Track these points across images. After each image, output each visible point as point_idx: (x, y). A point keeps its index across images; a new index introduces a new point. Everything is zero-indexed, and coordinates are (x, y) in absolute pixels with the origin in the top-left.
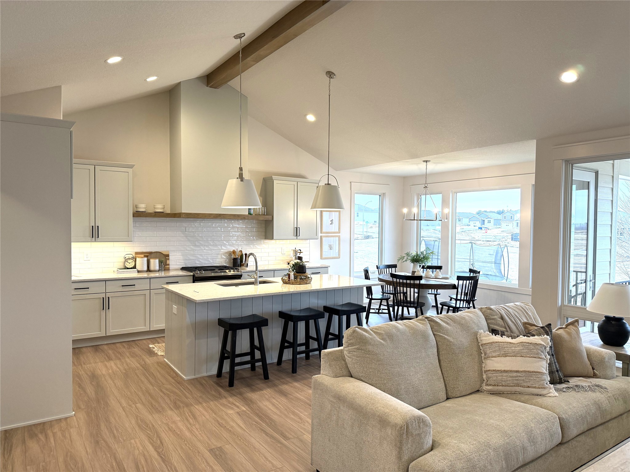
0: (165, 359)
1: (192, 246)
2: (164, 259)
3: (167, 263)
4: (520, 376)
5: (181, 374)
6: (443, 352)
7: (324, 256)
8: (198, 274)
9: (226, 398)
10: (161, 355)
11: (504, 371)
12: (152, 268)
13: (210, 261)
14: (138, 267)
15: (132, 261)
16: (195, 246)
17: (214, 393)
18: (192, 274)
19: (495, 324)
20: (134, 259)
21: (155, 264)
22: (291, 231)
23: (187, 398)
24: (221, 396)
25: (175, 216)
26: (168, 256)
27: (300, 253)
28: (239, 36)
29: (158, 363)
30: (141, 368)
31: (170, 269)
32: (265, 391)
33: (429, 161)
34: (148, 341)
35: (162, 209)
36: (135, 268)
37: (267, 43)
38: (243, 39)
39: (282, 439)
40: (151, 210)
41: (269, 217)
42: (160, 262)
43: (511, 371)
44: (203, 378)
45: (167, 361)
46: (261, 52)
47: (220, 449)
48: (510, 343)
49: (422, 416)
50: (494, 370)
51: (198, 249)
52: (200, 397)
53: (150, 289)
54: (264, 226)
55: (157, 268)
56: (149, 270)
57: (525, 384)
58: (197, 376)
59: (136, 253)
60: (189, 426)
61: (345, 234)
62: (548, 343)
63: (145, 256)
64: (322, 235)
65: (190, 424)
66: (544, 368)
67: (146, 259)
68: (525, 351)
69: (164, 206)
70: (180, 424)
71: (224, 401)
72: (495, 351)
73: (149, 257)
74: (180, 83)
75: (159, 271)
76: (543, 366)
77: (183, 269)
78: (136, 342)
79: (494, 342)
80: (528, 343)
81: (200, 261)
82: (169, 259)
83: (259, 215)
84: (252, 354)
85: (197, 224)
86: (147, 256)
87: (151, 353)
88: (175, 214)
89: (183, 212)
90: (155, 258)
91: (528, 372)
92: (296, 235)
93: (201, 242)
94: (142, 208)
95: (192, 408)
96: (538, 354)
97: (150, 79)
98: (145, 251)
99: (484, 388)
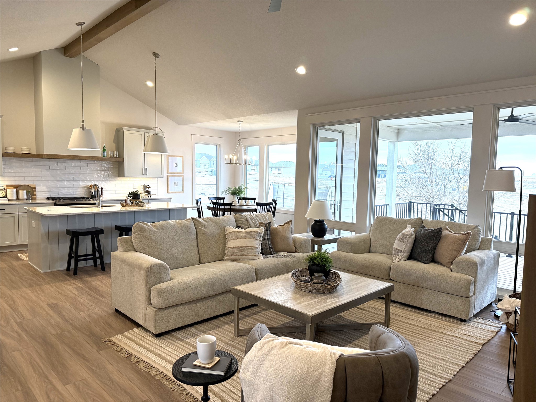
0: (28, 262)
1: (55, 181)
2: (31, 191)
3: (34, 194)
4: (243, 250)
5: (39, 269)
6: (200, 238)
7: (170, 191)
8: (58, 201)
9: (69, 280)
10: (26, 260)
11: (235, 247)
12: (20, 197)
13: (71, 192)
14: (9, 196)
15: (3, 191)
16: (59, 181)
17: (61, 278)
18: (54, 202)
19: (241, 224)
20: (5, 190)
21: (23, 194)
22: (140, 171)
23: (40, 282)
24: (66, 280)
25: (39, 156)
26: (35, 188)
27: (149, 188)
28: (80, 24)
29: (22, 265)
30: (8, 267)
31: (37, 198)
32: (99, 277)
33: (242, 121)
34: (17, 252)
35: (28, 151)
36: (6, 197)
37: (103, 30)
38: (83, 26)
39: (100, 298)
40: (18, 152)
41: (120, 159)
42: (28, 193)
43: (239, 247)
44: (56, 271)
45: (30, 263)
46: (101, 35)
47: (56, 304)
48: (241, 232)
49: (162, 263)
50: (230, 247)
51: (60, 183)
52: (50, 281)
53: (18, 213)
54: (117, 166)
55: (25, 197)
56: (18, 199)
57: (246, 254)
58: (50, 270)
59: (7, 186)
60: (37, 294)
61: (187, 174)
62: (263, 231)
63: (14, 188)
64: (168, 174)
65: (38, 294)
66: (257, 245)
67: (15, 190)
68: (247, 235)
69: (30, 149)
70: (31, 295)
71: (67, 282)
72: (232, 237)
73: (18, 189)
74: (40, 52)
75: (27, 199)
76: (257, 244)
77: (48, 198)
78: (8, 253)
79: (232, 232)
80: (250, 231)
81: (63, 193)
82: (35, 191)
83: (112, 157)
84: (94, 254)
85: (59, 164)
86: (16, 188)
87: (19, 259)
88: (39, 155)
89: (45, 153)
90: (24, 189)
91: (248, 247)
92: (144, 174)
93: (62, 178)
94: (11, 149)
95: (43, 287)
96: (254, 237)
97: (12, 50)
98: (14, 184)
99: (225, 258)
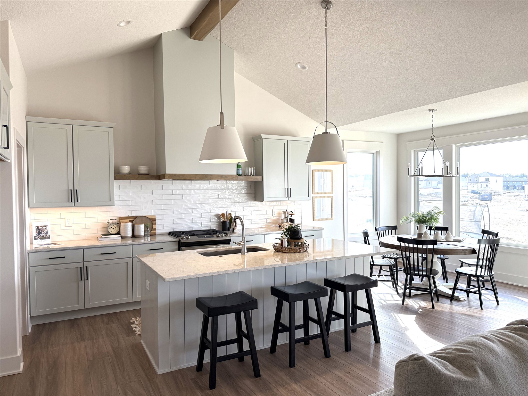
0: (141, 341)
2: (150, 225)
3: (154, 228)
5: (154, 365)
7: (316, 218)
8: (184, 239)
12: (137, 233)
14: (123, 233)
15: (116, 226)
18: (178, 239)
20: (119, 225)
21: (140, 229)
22: (282, 192)
25: (160, 178)
26: (154, 220)
27: (292, 215)
29: (132, 346)
30: (112, 353)
31: (157, 234)
33: (436, 110)
34: (131, 314)
35: (146, 170)
36: (120, 234)
41: (259, 178)
42: (146, 228)
44: (180, 372)
45: (143, 344)
53: (133, 257)
55: (143, 233)
56: (134, 236)
58: (172, 369)
59: (121, 218)
61: (338, 194)
63: (130, 221)
64: (314, 195)
67: (130, 224)
69: (149, 168)
73: (135, 223)
74: (161, 35)
75: (145, 236)
77: (170, 233)
78: (118, 315)
81: (188, 225)
82: (155, 224)
83: (248, 175)
84: (239, 341)
85: (184, 186)
88: (160, 175)
89: (167, 173)
90: (141, 223)
92: (288, 197)
93: (188, 205)
94: (125, 170)
98: (130, 215)
